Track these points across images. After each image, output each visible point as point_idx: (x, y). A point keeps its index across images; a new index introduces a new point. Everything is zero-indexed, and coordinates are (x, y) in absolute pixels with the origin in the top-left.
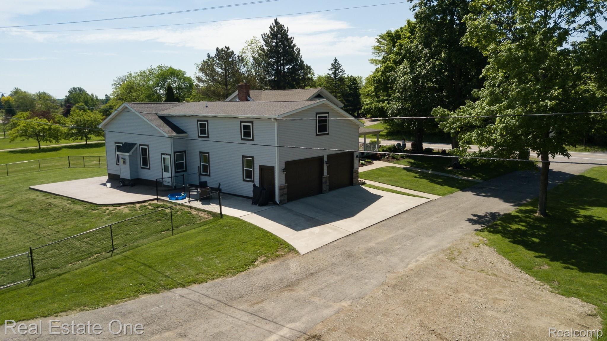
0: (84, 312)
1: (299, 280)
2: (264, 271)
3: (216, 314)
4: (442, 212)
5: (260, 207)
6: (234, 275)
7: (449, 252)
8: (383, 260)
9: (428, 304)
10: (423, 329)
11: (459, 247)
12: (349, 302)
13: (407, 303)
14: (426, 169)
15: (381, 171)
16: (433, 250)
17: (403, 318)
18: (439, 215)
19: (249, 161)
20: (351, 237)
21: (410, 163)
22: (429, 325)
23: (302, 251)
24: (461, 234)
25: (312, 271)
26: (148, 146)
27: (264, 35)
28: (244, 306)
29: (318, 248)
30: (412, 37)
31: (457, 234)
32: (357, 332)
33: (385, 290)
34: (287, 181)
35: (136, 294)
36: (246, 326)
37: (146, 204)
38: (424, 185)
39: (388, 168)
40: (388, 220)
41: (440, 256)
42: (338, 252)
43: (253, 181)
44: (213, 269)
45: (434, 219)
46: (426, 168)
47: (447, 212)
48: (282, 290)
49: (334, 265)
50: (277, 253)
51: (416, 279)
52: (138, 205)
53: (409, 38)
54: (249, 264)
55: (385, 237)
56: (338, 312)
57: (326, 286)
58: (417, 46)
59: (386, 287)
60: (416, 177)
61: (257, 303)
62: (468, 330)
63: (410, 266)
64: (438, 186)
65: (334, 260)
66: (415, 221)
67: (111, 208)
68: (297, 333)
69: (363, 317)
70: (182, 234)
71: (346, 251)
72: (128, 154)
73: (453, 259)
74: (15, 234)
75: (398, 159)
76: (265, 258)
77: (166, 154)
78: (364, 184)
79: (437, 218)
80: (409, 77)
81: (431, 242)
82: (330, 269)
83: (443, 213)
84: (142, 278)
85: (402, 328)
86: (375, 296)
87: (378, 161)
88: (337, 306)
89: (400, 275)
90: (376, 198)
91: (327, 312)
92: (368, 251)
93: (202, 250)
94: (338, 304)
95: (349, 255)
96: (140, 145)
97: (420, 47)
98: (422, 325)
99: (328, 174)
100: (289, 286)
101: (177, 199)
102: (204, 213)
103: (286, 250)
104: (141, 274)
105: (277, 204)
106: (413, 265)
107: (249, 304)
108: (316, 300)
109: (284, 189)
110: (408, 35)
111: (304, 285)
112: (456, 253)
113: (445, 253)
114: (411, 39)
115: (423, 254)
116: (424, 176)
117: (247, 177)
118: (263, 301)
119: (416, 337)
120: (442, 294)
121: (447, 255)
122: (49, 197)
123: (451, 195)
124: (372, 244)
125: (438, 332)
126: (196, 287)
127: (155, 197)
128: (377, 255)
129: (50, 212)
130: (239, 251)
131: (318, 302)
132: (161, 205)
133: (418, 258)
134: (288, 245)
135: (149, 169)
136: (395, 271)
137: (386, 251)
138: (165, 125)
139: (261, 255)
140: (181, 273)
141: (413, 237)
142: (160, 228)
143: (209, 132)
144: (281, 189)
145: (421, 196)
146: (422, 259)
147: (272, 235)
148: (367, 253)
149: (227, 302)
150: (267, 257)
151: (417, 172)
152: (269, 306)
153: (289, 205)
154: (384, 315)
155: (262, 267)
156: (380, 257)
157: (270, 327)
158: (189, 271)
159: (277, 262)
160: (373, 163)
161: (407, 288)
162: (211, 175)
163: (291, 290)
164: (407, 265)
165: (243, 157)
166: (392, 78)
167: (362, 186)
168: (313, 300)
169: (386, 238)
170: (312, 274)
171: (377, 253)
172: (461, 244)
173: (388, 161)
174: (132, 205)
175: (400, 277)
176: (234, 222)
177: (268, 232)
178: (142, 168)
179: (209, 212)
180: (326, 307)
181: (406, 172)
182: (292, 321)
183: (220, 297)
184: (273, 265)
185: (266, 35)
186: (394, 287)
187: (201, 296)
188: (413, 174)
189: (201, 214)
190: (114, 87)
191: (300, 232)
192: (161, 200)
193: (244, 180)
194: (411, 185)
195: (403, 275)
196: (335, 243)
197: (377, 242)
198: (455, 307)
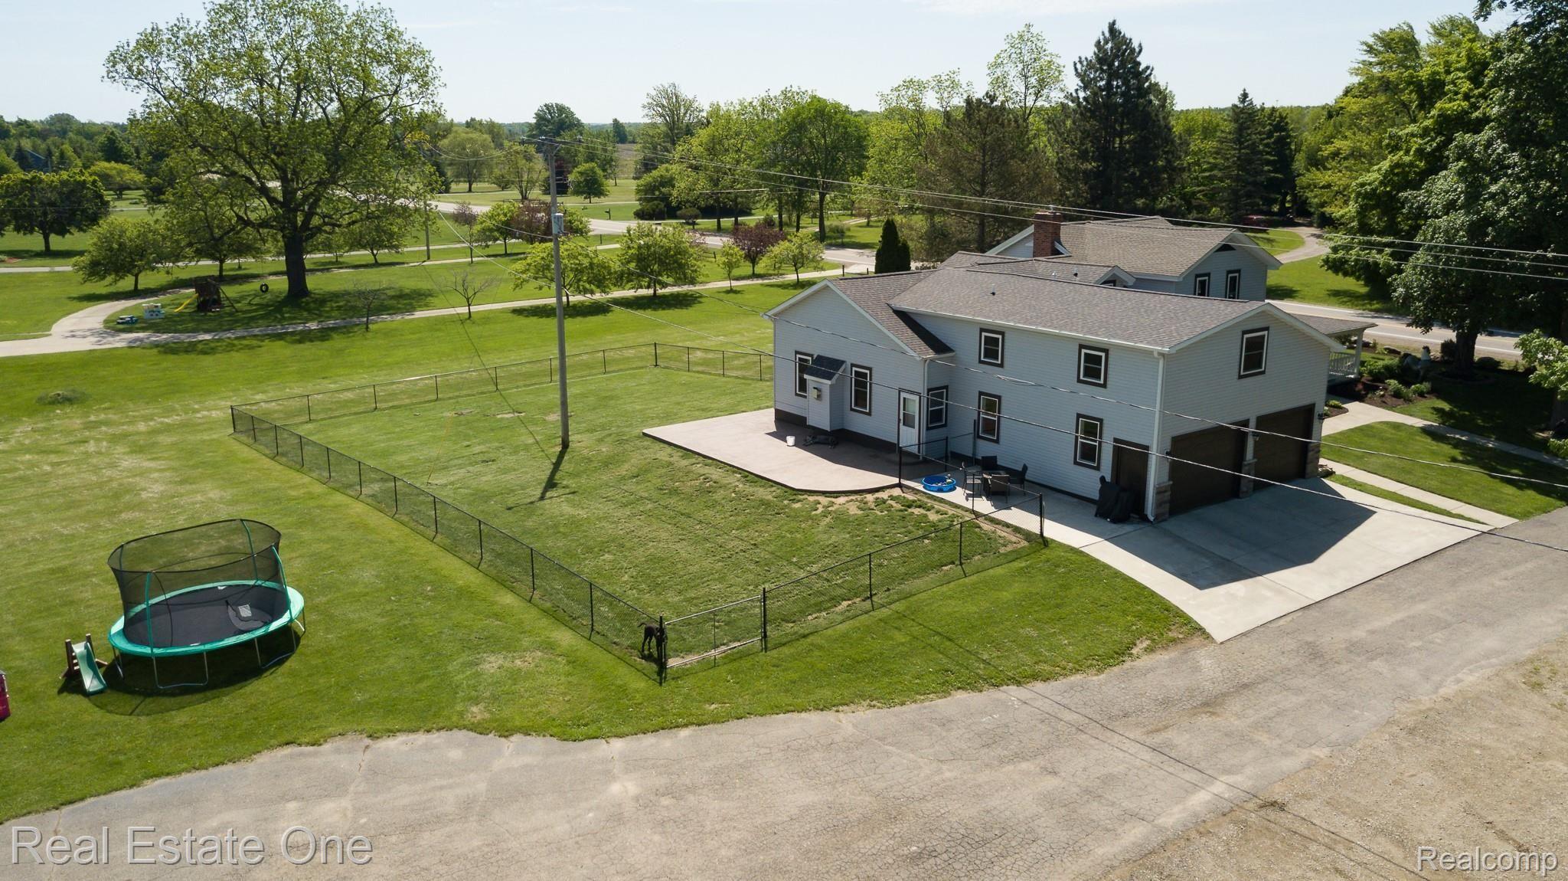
0: (875, 710)
1: (1224, 695)
2: (1153, 669)
3: (1092, 742)
4: (1518, 563)
5: (1114, 526)
6: (1100, 671)
7: (1529, 667)
8: (1385, 671)
9: (1482, 774)
10: (1471, 818)
11: (1552, 658)
12: (1326, 751)
13: (1438, 766)
14: (1481, 435)
15: (1368, 436)
16: (1494, 661)
17: (1432, 793)
18: (1510, 573)
19: (1091, 427)
20: (1314, 613)
21: (1439, 411)
22: (1483, 813)
23: (1219, 635)
24: (1560, 628)
25: (1245, 680)
26: (870, 369)
27: (1081, 62)
28: (1136, 734)
29: (1249, 632)
30: (1476, 92)
31: (1551, 625)
32: (1348, 806)
33: (1394, 736)
34: (1171, 477)
35: (944, 688)
36: (1151, 770)
37: (884, 495)
38: (1476, 484)
39: (1384, 427)
40: (1390, 575)
41: (1510, 676)
42: (1291, 644)
43: (1098, 468)
44: (1060, 654)
45: (1498, 583)
46: (1481, 431)
47: (1530, 565)
48: (1195, 711)
49: (1285, 670)
50: (1170, 634)
51: (1456, 720)
52: (870, 497)
53: (1467, 97)
54: (1121, 653)
55: (1385, 618)
56: (1308, 766)
57: (1278, 714)
58: (1489, 144)
59: (1395, 729)
60: (1454, 460)
61: (1158, 730)
62: (1558, 831)
63: (1442, 691)
64: (1510, 490)
65: (1284, 661)
66: (1453, 583)
67: (824, 500)
68: (1243, 794)
69: (1357, 781)
70: (982, 574)
71: (1307, 643)
72: (829, 382)
73: (1537, 686)
74: (685, 543)
75: (1408, 400)
76: (1148, 642)
77: (912, 393)
78: (1329, 474)
79: (1506, 579)
80: (1460, 218)
81: (1490, 641)
82: (1279, 679)
83: (1521, 568)
84: (945, 661)
85: (1430, 811)
86: (1375, 745)
87: (1357, 403)
88: (1305, 755)
89: (1422, 707)
90: (1358, 515)
91: (1288, 764)
92: (1353, 647)
93: (1030, 613)
94: (1306, 751)
95: (1314, 653)
96: (853, 365)
97: (1500, 147)
98: (1469, 810)
99: (1254, 457)
100: (1206, 704)
101: (940, 490)
102: (1005, 529)
103: (1184, 629)
104: (940, 652)
105: (1148, 520)
106: (1449, 689)
107: (1144, 730)
108: (1263, 738)
109: (1165, 491)
110: (1466, 86)
111: (1235, 705)
112: (1545, 673)
113: (1522, 671)
114: (1473, 100)
115: (1471, 667)
116: (1476, 456)
117: (1083, 457)
118: (1166, 727)
119: (1458, 829)
120: (1511, 759)
121: (1524, 676)
122: (694, 460)
123: (1544, 517)
124: (1359, 633)
125: (1500, 827)
126: (1039, 686)
127: (896, 480)
128: (1372, 659)
129: (716, 497)
130: (1099, 624)
131: (1268, 742)
132: (914, 501)
133: (1460, 676)
134: (1188, 621)
135: (869, 414)
136: (1412, 698)
137: (1390, 650)
138: (910, 331)
139: (1140, 635)
140: (1007, 658)
141: (1448, 625)
142: (936, 556)
143: (1005, 356)
144: (1159, 492)
145: (1467, 515)
146: (1470, 679)
147: (1153, 594)
148: (1351, 652)
149: (1104, 722)
150: (1153, 640)
151: (1457, 444)
152: (1180, 739)
153: (1171, 525)
154: (1395, 782)
155: (1146, 661)
156: (1378, 664)
157: (1192, 776)
158: (1021, 655)
159: (1172, 654)
160: (1346, 411)
161: (1439, 736)
162: (1002, 440)
163: (1213, 714)
164: (1437, 688)
165: (1079, 416)
166: (1413, 204)
167: (1326, 481)
168: (1257, 737)
169: (1388, 620)
170: (1245, 686)
171: (1372, 654)
172: (1559, 651)
173: (1383, 404)
174: (859, 497)
175: (1424, 712)
176: (1074, 557)
177: (1145, 588)
178: (852, 410)
179: (1017, 530)
180: (1286, 754)
181: (1429, 440)
182: (1228, 772)
183: (1089, 712)
184: (1167, 657)
185: (1085, 63)
186: (1412, 731)
187: (1055, 705)
188: (1447, 449)
189: (1002, 532)
190: (646, 111)
191: (1207, 591)
192: (908, 487)
193: (1076, 463)
194: (1442, 482)
195: (1430, 709)
196: (1282, 622)
197: (1369, 627)
198: (1535, 787)
